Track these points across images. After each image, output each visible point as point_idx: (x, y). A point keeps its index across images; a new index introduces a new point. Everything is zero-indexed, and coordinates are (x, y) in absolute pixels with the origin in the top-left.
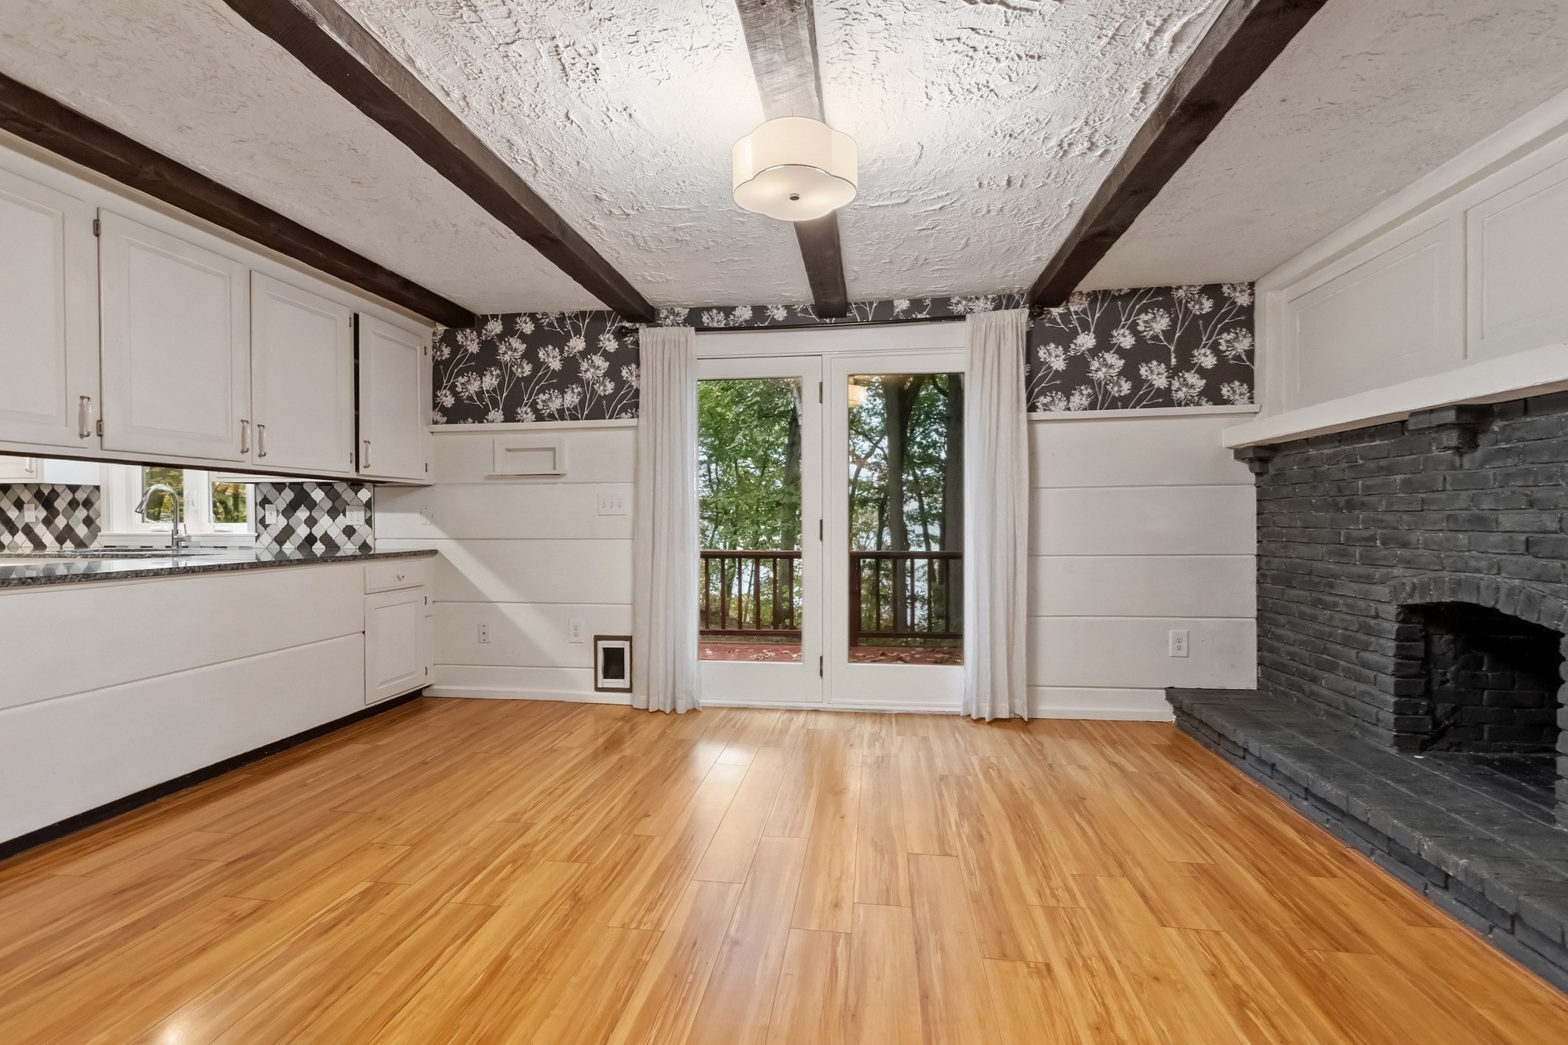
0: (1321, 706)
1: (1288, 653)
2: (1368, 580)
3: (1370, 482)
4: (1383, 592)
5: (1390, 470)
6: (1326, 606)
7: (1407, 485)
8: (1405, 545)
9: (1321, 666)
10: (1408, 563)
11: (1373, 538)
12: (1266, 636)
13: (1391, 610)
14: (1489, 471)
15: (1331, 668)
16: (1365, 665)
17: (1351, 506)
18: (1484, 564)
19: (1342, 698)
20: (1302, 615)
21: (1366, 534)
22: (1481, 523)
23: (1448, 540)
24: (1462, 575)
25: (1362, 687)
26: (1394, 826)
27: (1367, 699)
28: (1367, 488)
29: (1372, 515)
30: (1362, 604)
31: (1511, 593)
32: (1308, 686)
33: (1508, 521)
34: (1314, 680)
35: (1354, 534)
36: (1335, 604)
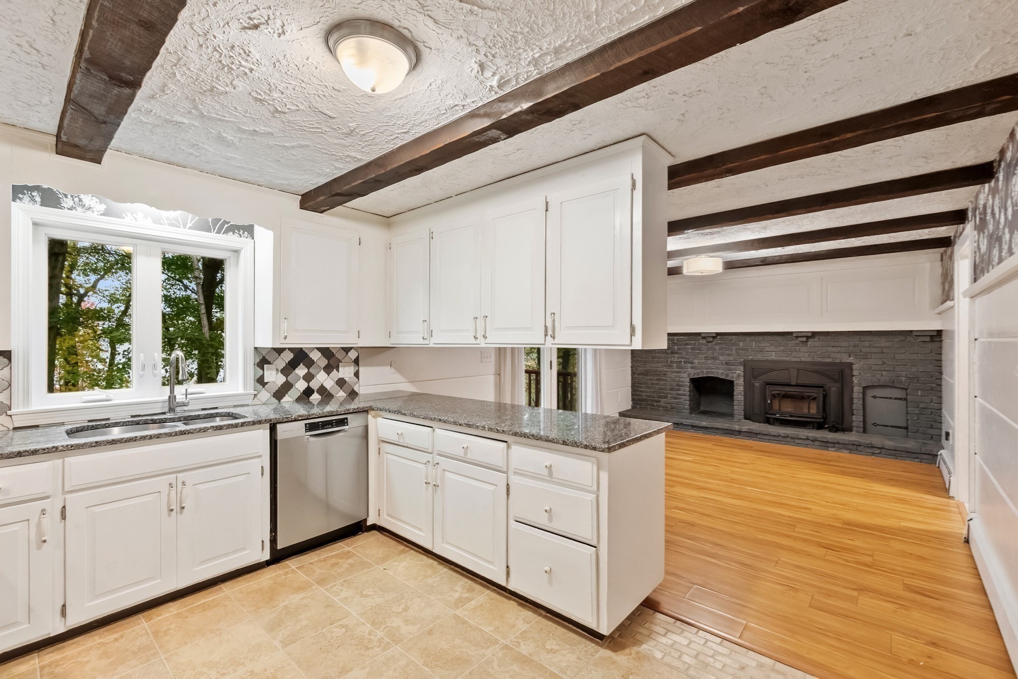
0: (661, 408)
1: (646, 395)
2: (680, 372)
3: (679, 347)
4: (685, 375)
5: (687, 344)
6: (663, 380)
7: (693, 349)
8: (692, 363)
9: (661, 397)
10: (692, 368)
11: (681, 362)
12: (635, 391)
13: (688, 380)
14: (717, 347)
15: (666, 397)
16: (678, 394)
17: (672, 353)
18: (715, 367)
19: (669, 405)
20: (652, 384)
21: (679, 360)
22: (714, 358)
23: (705, 362)
24: (709, 370)
25: (677, 401)
26: (727, 426)
27: (680, 403)
28: (679, 349)
29: (680, 355)
30: (677, 379)
31: (722, 374)
32: (655, 404)
33: (721, 358)
34: (658, 401)
35: (674, 360)
36: (667, 380)
